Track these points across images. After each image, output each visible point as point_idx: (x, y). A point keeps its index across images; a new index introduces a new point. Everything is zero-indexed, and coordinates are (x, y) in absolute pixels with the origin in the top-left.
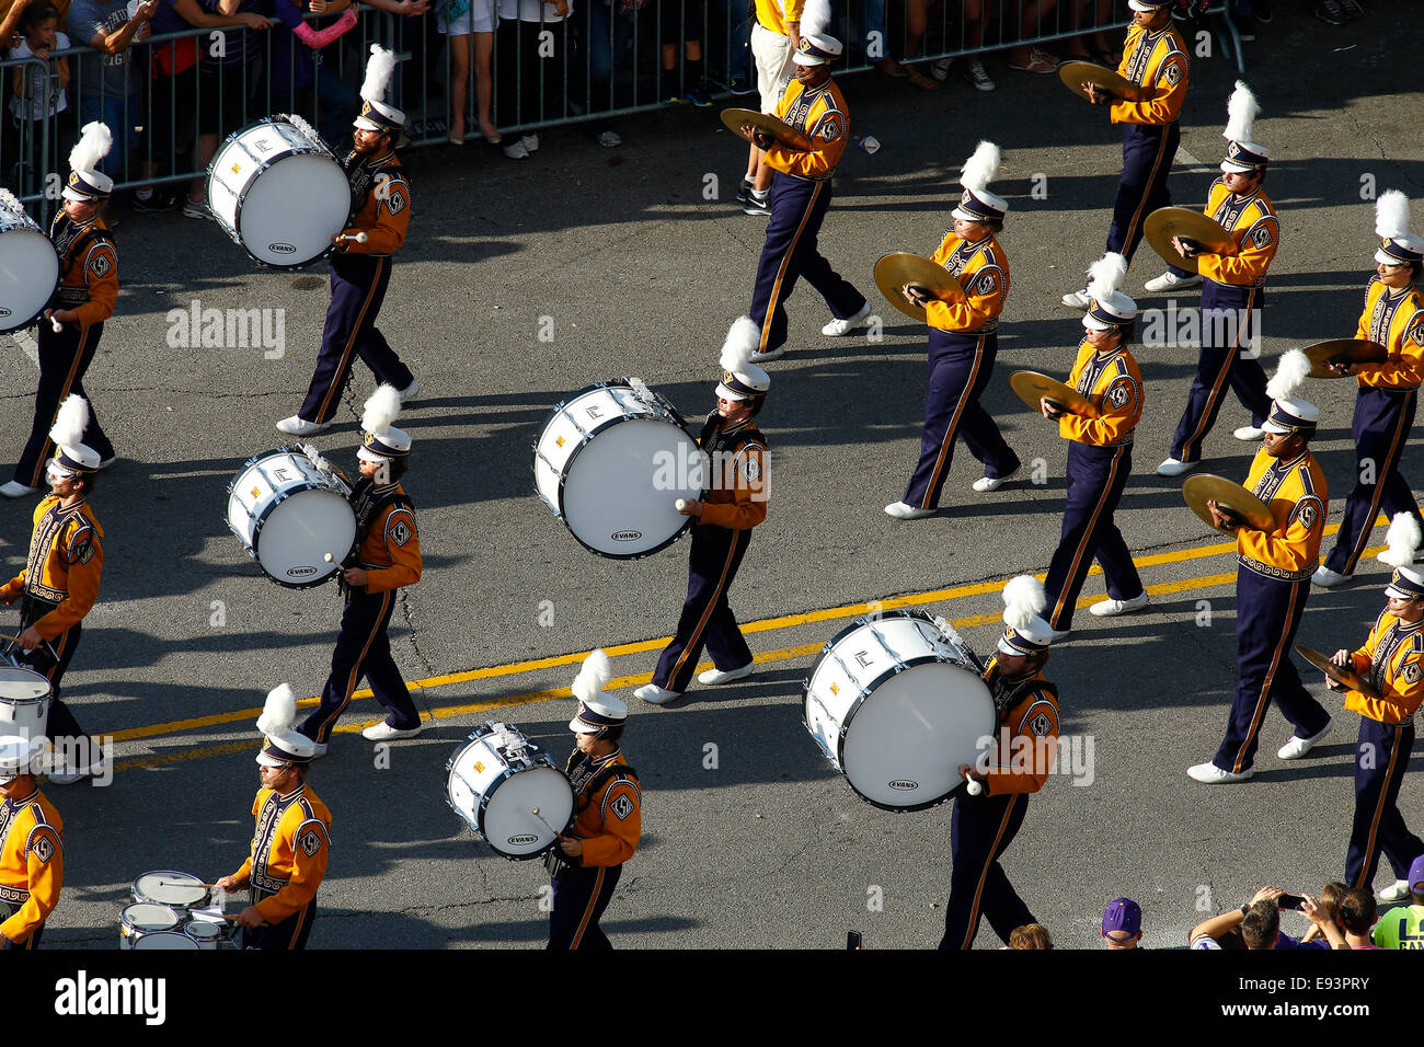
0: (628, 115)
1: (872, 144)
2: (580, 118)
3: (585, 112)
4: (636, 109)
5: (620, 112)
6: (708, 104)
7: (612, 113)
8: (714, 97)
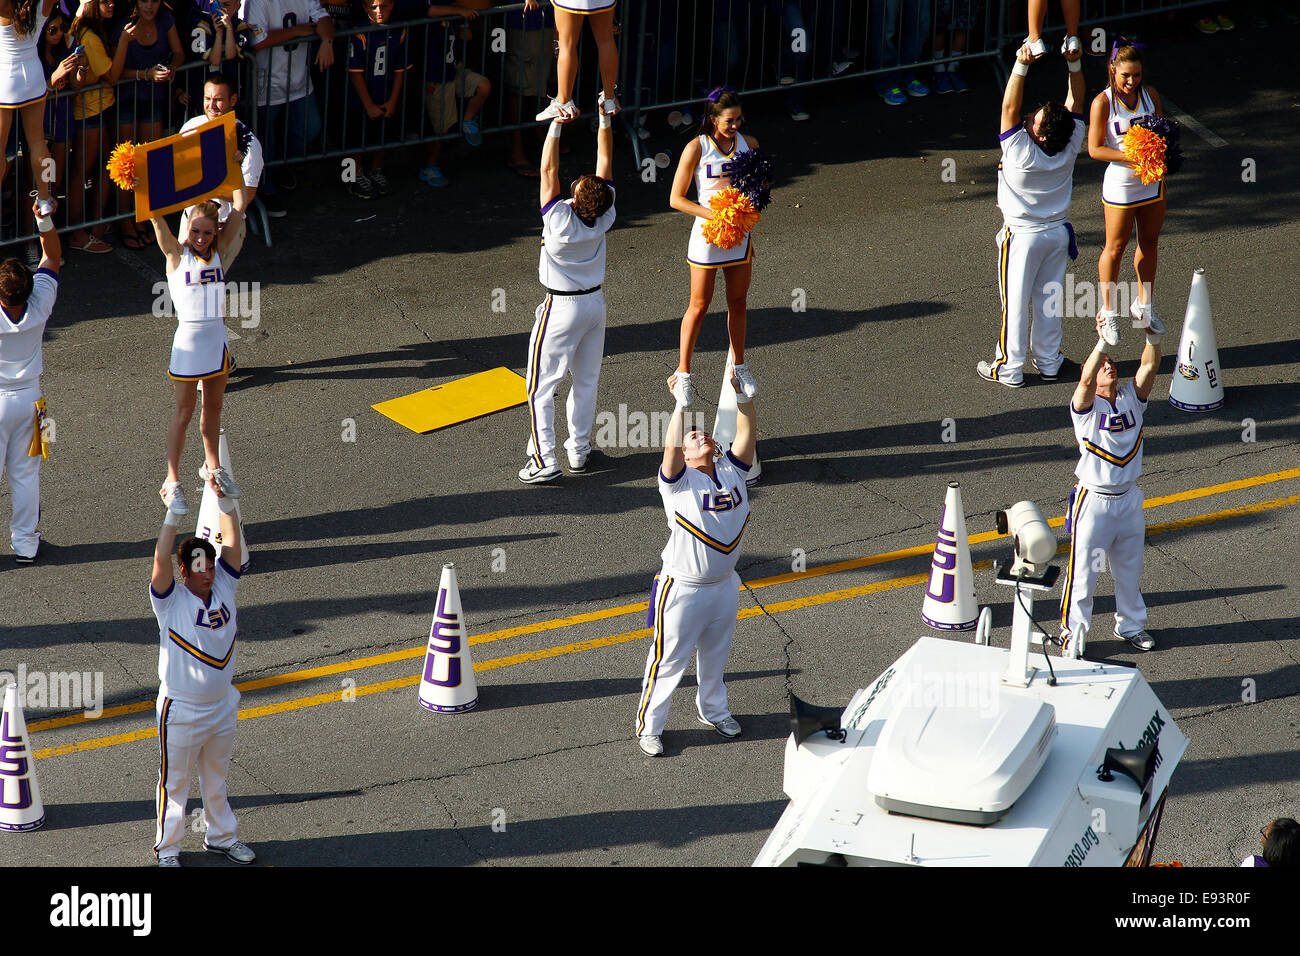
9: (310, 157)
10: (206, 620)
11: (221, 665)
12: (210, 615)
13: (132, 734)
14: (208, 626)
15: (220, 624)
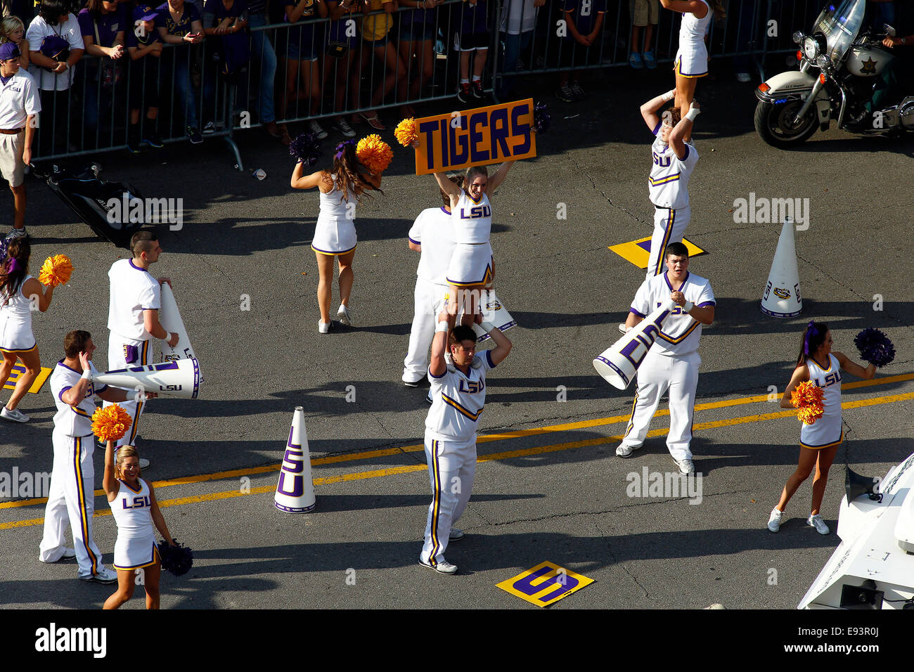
0: (107, 152)
1: (261, 174)
2: (77, 154)
3: (79, 150)
4: (112, 148)
5: (102, 150)
6: (162, 146)
7: (97, 151)
8: (164, 141)
9: (534, 71)
10: (466, 387)
11: (475, 418)
12: (469, 383)
13: (384, 471)
14: (467, 392)
15: (475, 391)
